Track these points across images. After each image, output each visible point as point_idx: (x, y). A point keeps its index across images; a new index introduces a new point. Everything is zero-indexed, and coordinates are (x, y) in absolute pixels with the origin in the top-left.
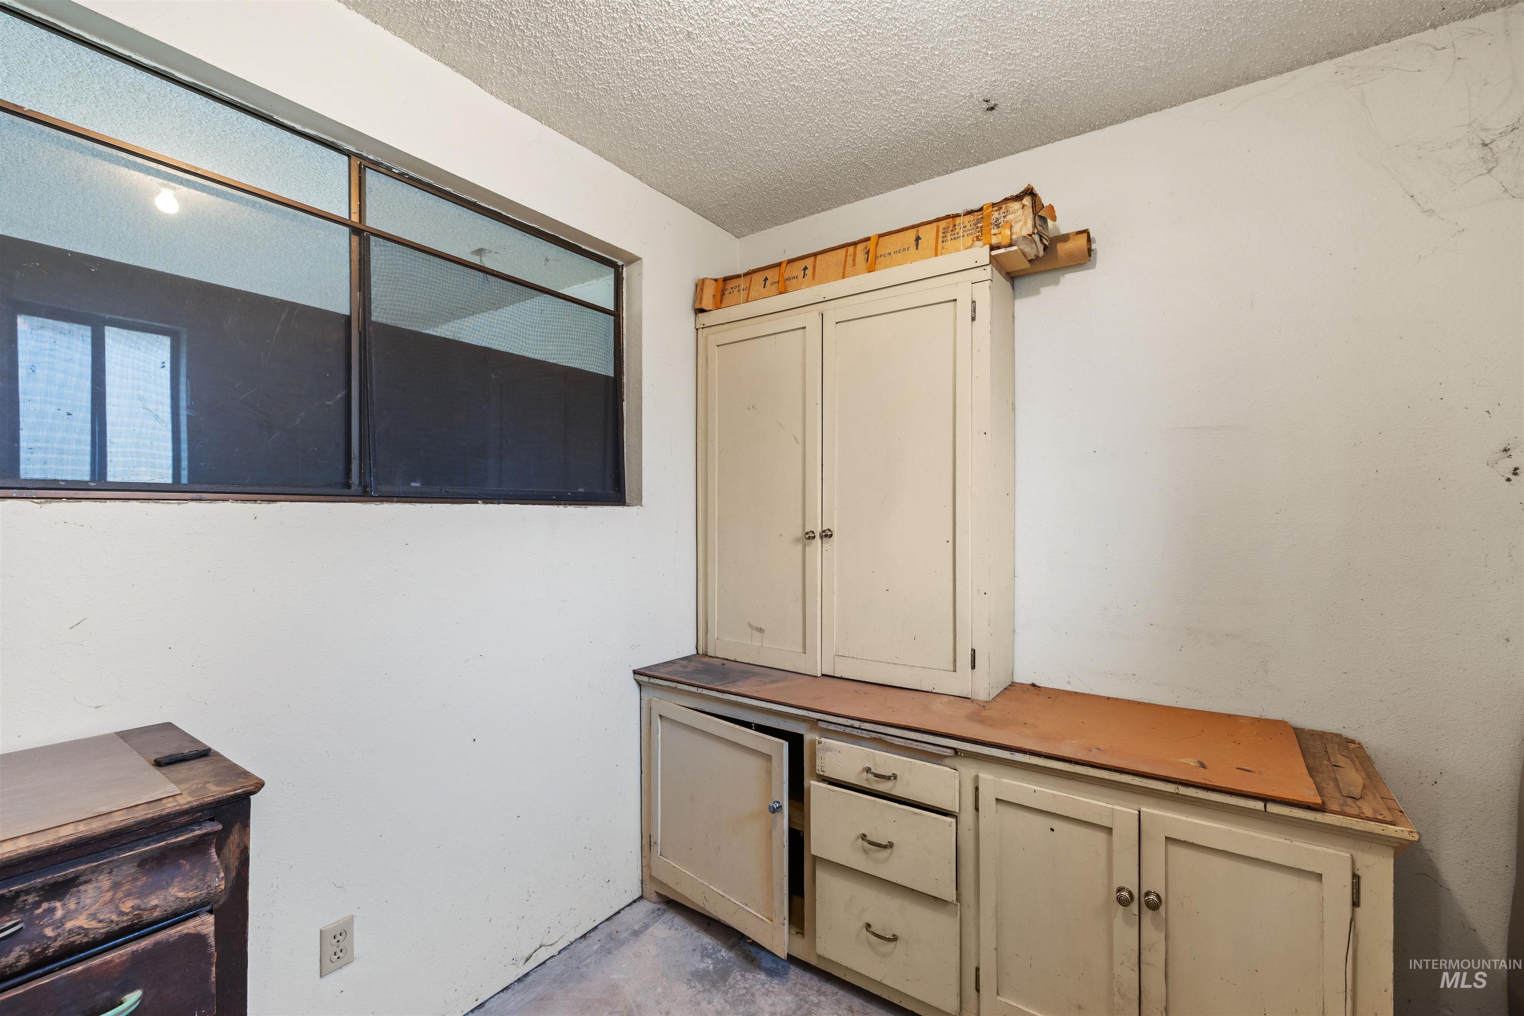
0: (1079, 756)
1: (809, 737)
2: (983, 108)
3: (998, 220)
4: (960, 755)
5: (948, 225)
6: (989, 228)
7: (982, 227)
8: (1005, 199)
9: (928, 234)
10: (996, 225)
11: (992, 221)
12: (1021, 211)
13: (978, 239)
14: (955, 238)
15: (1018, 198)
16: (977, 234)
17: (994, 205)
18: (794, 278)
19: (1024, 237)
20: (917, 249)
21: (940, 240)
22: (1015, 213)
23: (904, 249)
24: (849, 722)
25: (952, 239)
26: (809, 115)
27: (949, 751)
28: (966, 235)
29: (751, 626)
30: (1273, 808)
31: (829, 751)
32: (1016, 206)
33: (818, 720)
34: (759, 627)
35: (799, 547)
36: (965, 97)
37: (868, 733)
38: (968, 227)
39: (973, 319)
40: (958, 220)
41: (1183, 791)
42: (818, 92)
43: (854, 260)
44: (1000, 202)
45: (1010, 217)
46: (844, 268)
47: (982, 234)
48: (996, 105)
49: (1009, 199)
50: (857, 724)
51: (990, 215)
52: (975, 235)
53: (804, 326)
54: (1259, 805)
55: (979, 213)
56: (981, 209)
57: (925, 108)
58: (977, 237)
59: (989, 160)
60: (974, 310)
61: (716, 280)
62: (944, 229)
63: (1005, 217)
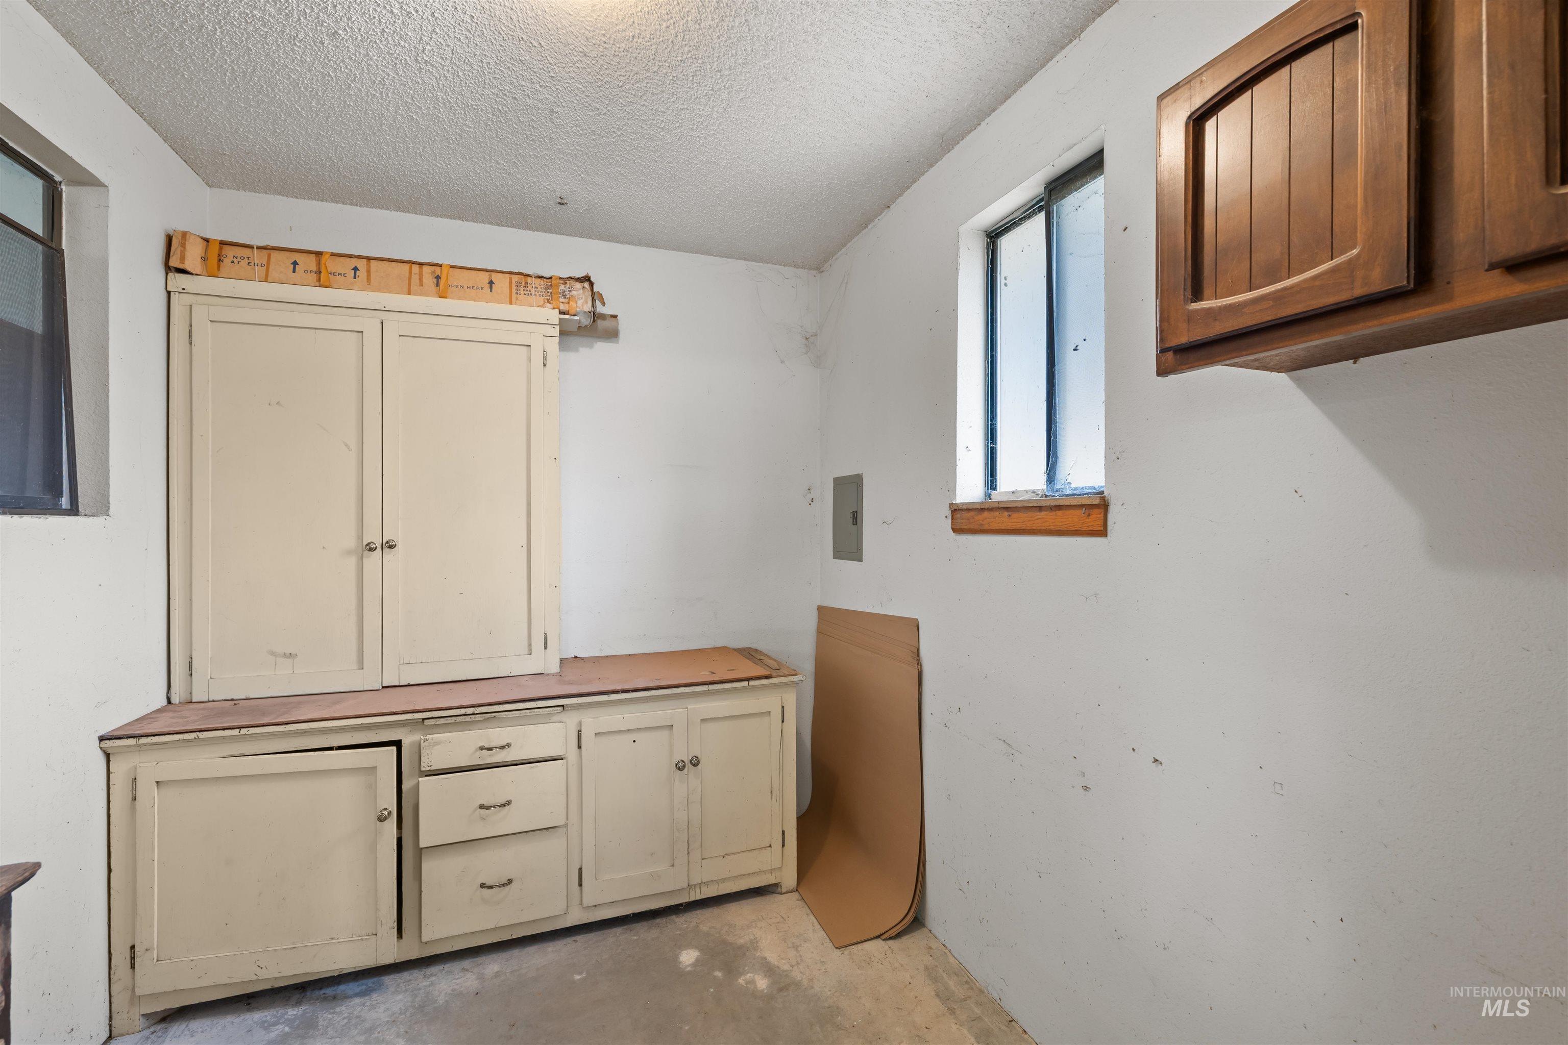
0: (652, 684)
1: (408, 739)
2: (556, 201)
3: (564, 292)
4: (568, 710)
5: (520, 281)
6: (557, 296)
7: (551, 293)
8: (569, 277)
9: (501, 283)
10: (563, 295)
11: (560, 291)
12: (581, 291)
13: (548, 301)
14: (528, 294)
15: (580, 280)
16: (548, 298)
17: (561, 278)
18: (340, 274)
19: (585, 312)
20: (491, 291)
21: (514, 291)
22: (578, 291)
23: (478, 288)
24: (463, 711)
25: (525, 294)
26: (406, 139)
27: (559, 708)
28: (537, 295)
29: (273, 653)
30: (752, 683)
31: (437, 745)
32: (578, 285)
33: (424, 719)
34: (288, 652)
35: (352, 561)
36: (548, 189)
37: (482, 715)
38: (539, 289)
39: (545, 365)
40: (529, 280)
41: (712, 687)
42: (430, 131)
43: (421, 279)
44: (566, 278)
45: (574, 293)
46: (409, 284)
47: (552, 299)
48: (566, 203)
49: (572, 278)
50: (470, 711)
51: (557, 286)
52: (546, 298)
53: (362, 330)
54: (746, 683)
55: (548, 280)
56: (551, 278)
57: (513, 182)
58: (548, 300)
59: (537, 230)
60: (545, 358)
61: (207, 240)
62: (517, 282)
63: (570, 291)
